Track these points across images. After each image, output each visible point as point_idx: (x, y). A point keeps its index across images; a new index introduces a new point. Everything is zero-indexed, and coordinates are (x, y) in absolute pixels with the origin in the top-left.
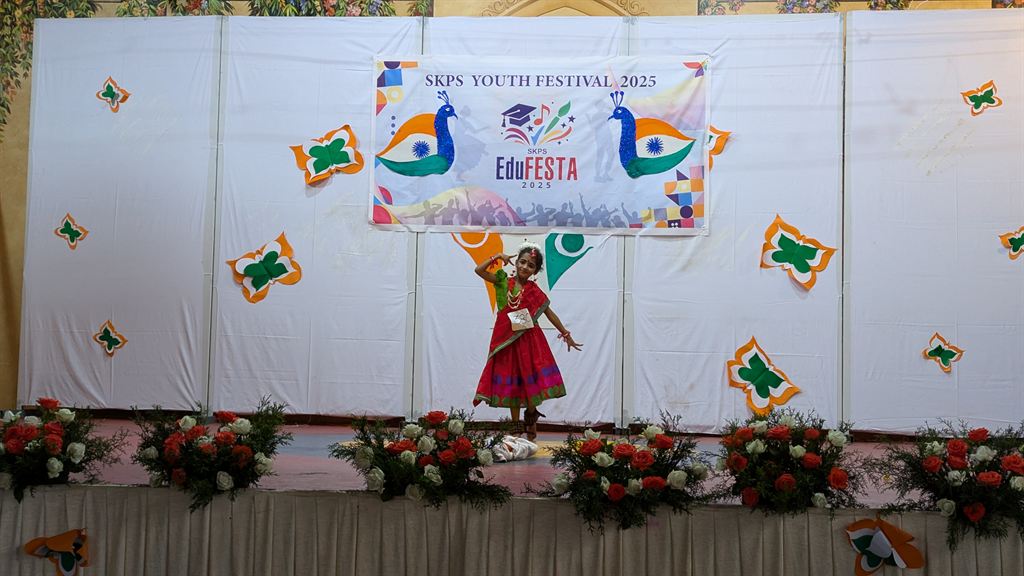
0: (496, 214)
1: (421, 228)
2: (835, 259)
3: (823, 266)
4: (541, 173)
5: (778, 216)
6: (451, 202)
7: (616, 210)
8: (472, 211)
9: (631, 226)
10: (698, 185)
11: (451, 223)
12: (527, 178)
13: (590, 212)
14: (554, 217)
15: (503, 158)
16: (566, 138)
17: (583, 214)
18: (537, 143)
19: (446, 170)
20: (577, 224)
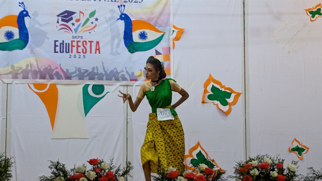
0: (54, 72)
1: (10, 81)
2: (241, 98)
3: (235, 102)
4: (80, 50)
5: (210, 75)
6: (27, 66)
7: (122, 71)
8: (40, 71)
9: (131, 80)
10: (167, 58)
11: (27, 78)
12: (72, 52)
13: (108, 72)
14: (88, 75)
15: (57, 41)
16: (94, 30)
17: (104, 73)
18: (77, 32)
19: (24, 47)
20: (100, 79)
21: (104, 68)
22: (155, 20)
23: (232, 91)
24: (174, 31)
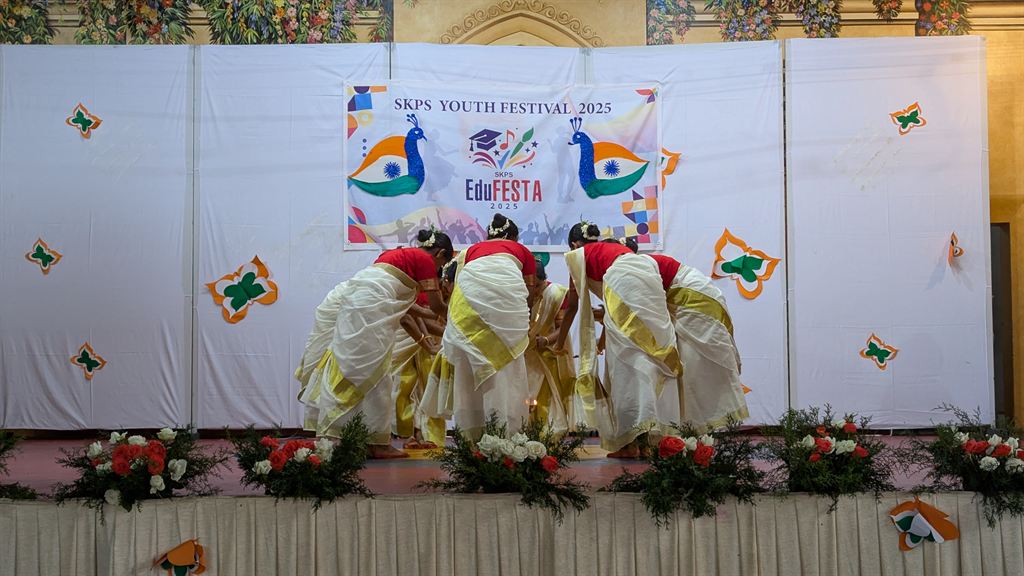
0: (467, 232)
2: (779, 269)
3: (768, 275)
4: (508, 195)
5: (726, 230)
6: (423, 221)
10: (653, 203)
12: (495, 199)
13: (555, 230)
14: (522, 236)
15: (471, 181)
16: (529, 162)
17: (548, 233)
18: (504, 166)
19: (418, 190)
20: (543, 242)
21: (548, 225)
22: (631, 141)
23: (764, 257)
24: (663, 158)
